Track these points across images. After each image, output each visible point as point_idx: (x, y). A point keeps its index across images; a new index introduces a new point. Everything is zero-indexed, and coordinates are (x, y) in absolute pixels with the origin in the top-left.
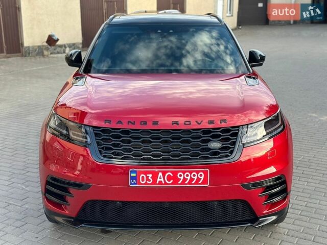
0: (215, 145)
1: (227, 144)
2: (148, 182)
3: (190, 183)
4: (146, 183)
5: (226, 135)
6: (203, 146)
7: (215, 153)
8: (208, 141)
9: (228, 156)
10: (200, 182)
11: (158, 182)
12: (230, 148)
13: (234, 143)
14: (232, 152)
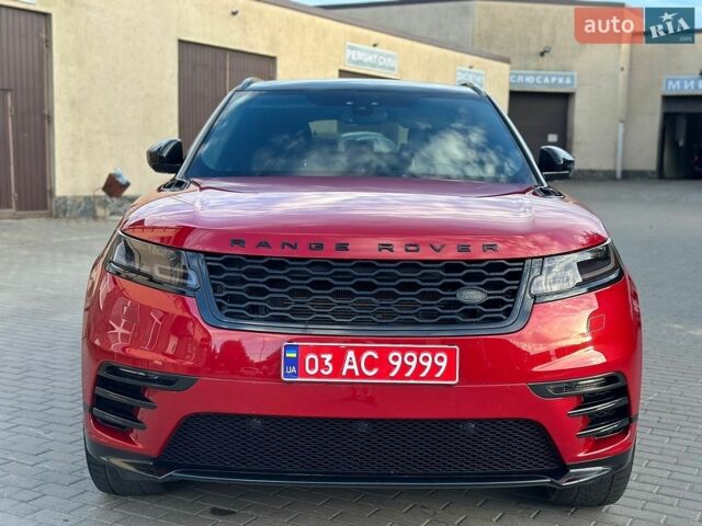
0: (473, 296)
1: (498, 294)
2: (323, 372)
3: (415, 375)
4: (319, 375)
5: (497, 276)
6: (447, 295)
7: (472, 313)
8: (456, 286)
9: (501, 320)
10: (438, 375)
11: (344, 373)
12: (504, 303)
13: (514, 294)
14: (508, 312)
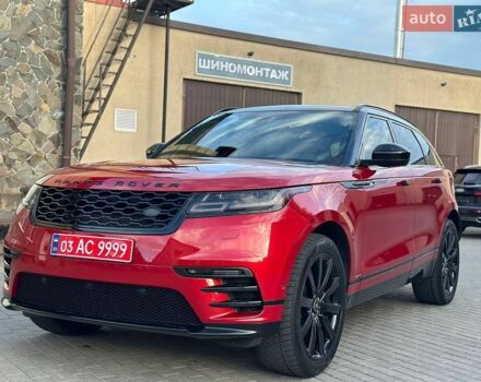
0: (152, 212)
1: (167, 212)
2: (68, 251)
3: (110, 256)
6: (138, 211)
7: (148, 222)
8: (145, 206)
9: (162, 226)
10: (121, 256)
11: (77, 252)
12: (168, 217)
14: (168, 223)
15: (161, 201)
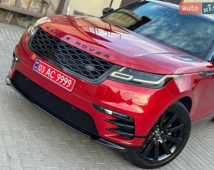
0: (90, 68)
1: (98, 71)
2: (42, 71)
3: (62, 84)
6: (83, 64)
7: (86, 73)
8: (87, 63)
10: (67, 86)
11: (46, 74)
15: (97, 63)
